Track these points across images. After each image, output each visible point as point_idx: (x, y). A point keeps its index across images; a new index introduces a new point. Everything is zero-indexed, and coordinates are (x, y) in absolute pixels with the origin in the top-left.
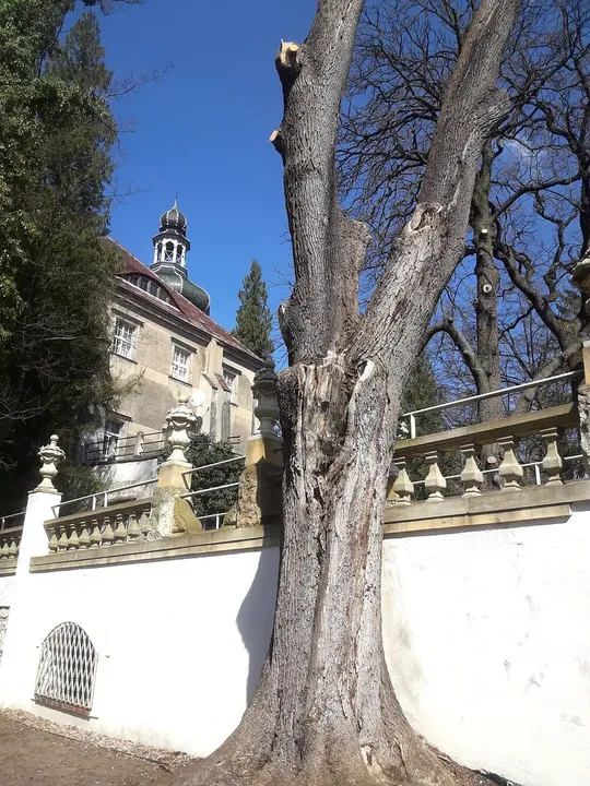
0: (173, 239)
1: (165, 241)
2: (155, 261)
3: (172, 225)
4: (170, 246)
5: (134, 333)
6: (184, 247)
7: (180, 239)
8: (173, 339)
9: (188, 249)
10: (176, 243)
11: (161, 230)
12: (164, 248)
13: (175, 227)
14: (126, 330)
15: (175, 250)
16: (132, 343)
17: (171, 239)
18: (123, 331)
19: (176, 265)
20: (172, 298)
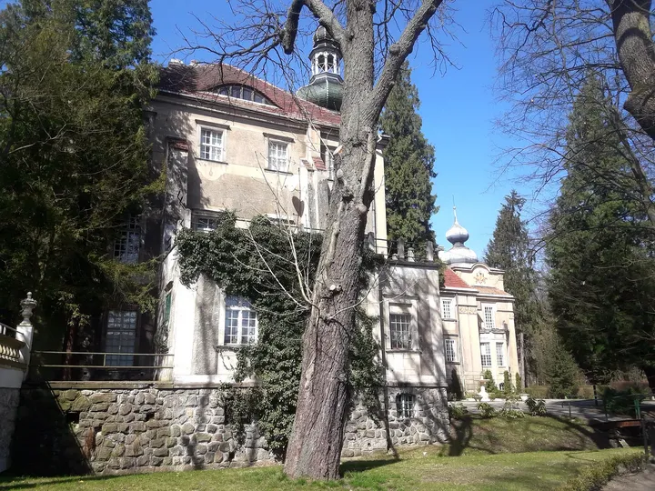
0: (324, 51)
1: (317, 55)
2: (313, 75)
3: (322, 40)
4: (321, 58)
5: (223, 137)
6: (335, 56)
7: (329, 49)
8: (265, 135)
9: (340, 55)
10: (326, 54)
11: (314, 46)
12: (317, 62)
13: (324, 41)
14: (214, 136)
15: (326, 60)
16: (221, 146)
17: (321, 53)
18: (211, 138)
19: (328, 74)
20: (267, 98)
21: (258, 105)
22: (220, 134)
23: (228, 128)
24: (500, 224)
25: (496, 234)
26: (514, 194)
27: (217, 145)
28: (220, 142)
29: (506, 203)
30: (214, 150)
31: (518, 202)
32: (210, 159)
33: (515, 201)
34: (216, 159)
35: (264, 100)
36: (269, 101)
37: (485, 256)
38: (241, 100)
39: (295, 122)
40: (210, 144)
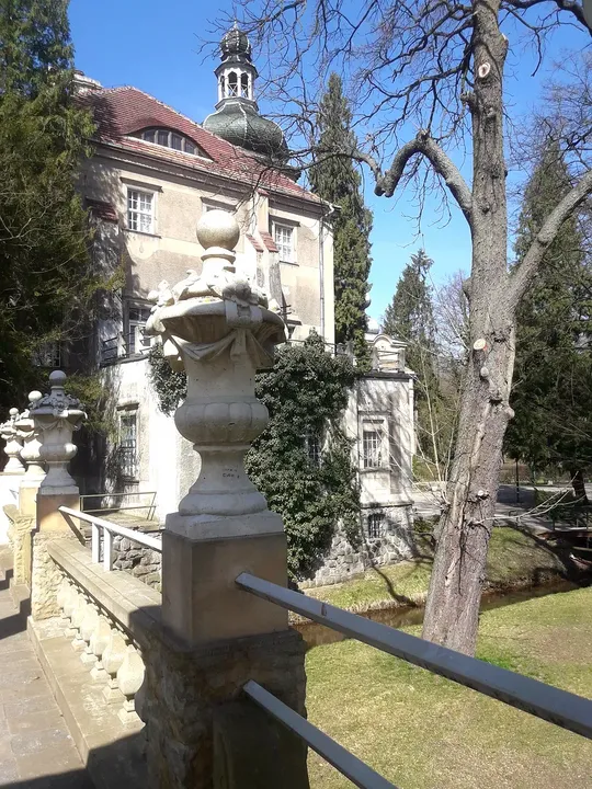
0: (235, 67)
1: (227, 73)
2: (220, 99)
3: (233, 51)
4: (233, 77)
5: (153, 201)
6: (250, 75)
7: (242, 65)
8: (204, 200)
9: (256, 75)
10: (239, 72)
11: (223, 59)
12: (227, 82)
13: (236, 52)
14: (142, 200)
15: (239, 80)
16: (151, 212)
17: (232, 70)
18: (139, 201)
19: (242, 99)
20: (201, 148)
21: (190, 158)
22: (150, 197)
23: (159, 189)
24: (401, 286)
25: (396, 299)
26: (421, 253)
27: (145, 211)
28: (149, 207)
29: (411, 263)
30: (142, 218)
31: (424, 263)
32: (138, 229)
33: (421, 262)
34: (145, 231)
35: (196, 150)
36: (203, 152)
37: (383, 324)
38: (169, 149)
39: (238, 184)
40: (138, 210)
